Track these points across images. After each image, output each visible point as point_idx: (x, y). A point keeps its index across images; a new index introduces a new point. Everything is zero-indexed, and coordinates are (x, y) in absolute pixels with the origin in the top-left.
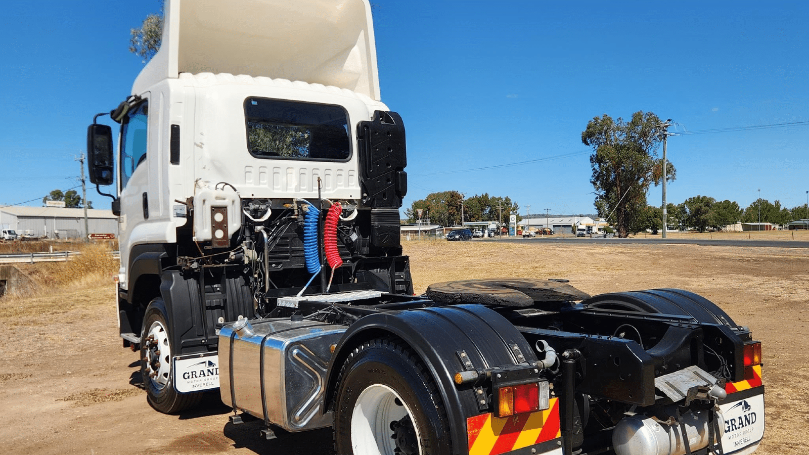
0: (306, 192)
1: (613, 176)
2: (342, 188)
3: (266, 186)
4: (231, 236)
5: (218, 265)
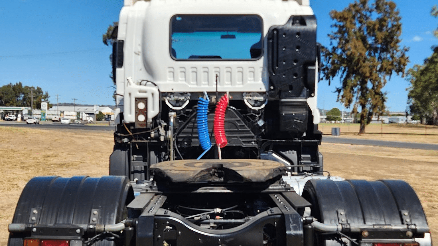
2: (253, 82)
3: (184, 82)
4: (150, 120)
5: (143, 141)
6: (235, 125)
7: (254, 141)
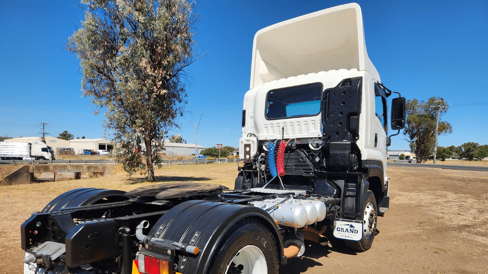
0: (299, 135)
1: (416, 131)
2: (314, 131)
3: (273, 134)
4: (252, 158)
5: (250, 171)
6: (299, 160)
7: (312, 172)
